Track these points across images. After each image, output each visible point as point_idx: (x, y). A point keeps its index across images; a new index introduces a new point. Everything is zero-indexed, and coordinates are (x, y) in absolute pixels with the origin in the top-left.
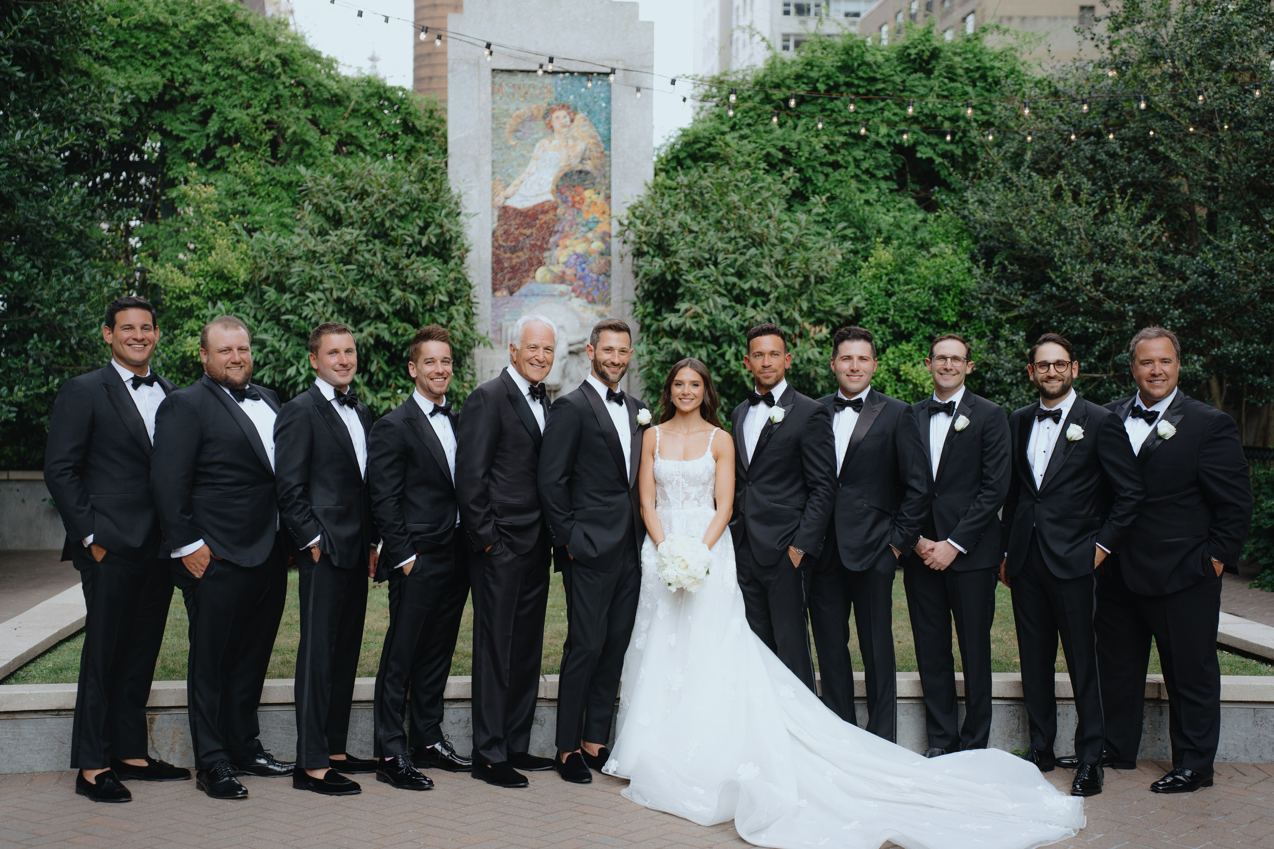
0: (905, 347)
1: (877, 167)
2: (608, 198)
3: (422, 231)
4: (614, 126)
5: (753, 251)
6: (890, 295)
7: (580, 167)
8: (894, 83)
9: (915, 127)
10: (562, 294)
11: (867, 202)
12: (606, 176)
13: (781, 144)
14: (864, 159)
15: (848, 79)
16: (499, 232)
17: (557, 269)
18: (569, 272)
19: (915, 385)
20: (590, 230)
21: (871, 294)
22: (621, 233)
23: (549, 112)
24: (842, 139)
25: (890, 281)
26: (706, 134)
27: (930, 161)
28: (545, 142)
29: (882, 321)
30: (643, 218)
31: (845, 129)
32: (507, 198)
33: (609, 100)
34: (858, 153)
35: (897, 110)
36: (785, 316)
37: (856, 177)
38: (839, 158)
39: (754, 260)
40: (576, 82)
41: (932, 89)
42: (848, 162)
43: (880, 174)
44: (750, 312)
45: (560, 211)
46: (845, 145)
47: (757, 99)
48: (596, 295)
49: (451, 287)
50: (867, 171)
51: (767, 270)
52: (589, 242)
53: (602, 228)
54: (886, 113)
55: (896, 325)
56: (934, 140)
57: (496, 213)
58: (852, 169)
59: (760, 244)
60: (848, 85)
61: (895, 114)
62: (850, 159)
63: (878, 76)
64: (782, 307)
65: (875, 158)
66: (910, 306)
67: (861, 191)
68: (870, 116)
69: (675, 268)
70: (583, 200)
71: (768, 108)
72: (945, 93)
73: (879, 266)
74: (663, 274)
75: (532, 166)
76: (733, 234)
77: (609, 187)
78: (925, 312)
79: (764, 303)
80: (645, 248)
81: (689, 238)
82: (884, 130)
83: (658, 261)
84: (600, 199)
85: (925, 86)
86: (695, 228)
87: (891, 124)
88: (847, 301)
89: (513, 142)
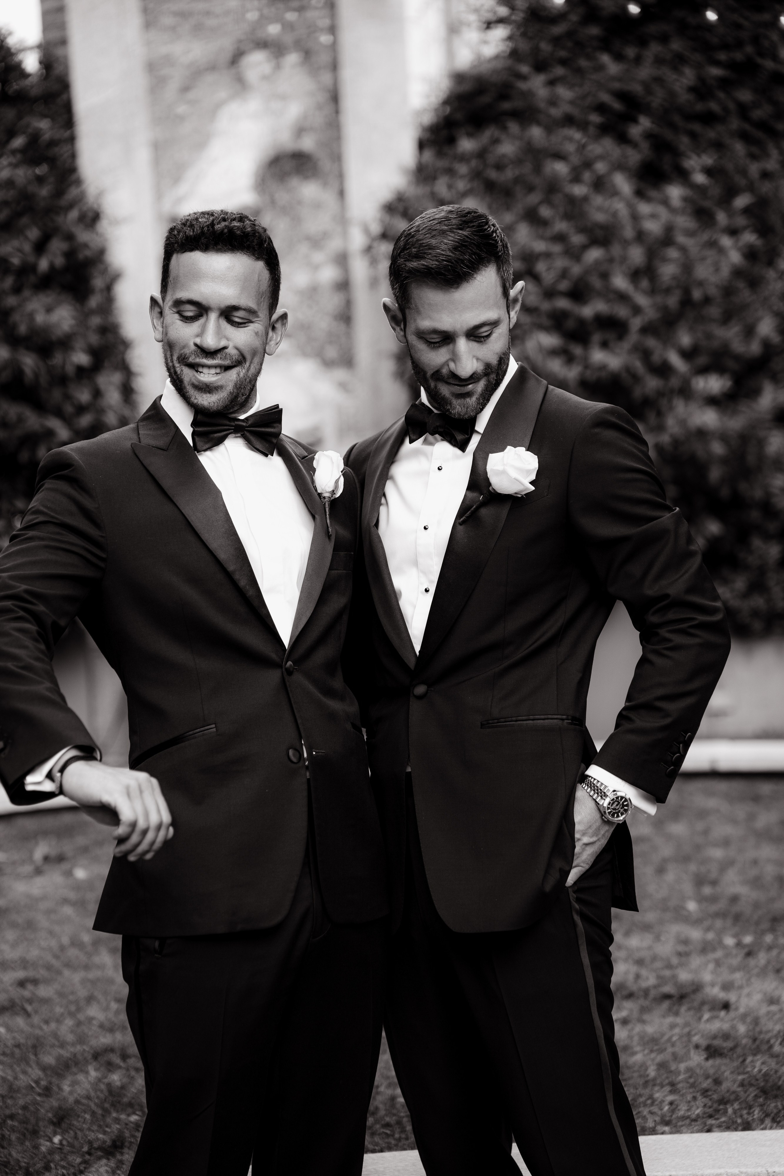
2: (341, 194)
3: (40, 247)
4: (346, 74)
7: (293, 147)
11: (765, 175)
12: (337, 157)
14: (754, 106)
20: (317, 247)
22: (368, 250)
23: (236, 57)
24: (715, 72)
28: (233, 107)
30: (403, 213)
31: (722, 56)
34: (745, 96)
36: (656, 358)
38: (714, 106)
40: (280, 5)
42: (727, 111)
44: (598, 356)
46: (724, 83)
47: (574, 18)
48: (331, 352)
49: (94, 339)
50: (761, 125)
51: (620, 282)
52: (316, 268)
53: (335, 245)
58: (735, 123)
62: (731, 106)
64: (651, 342)
65: (774, 103)
67: (753, 157)
70: (299, 202)
71: (594, 31)
76: (560, 226)
79: (620, 339)
84: (328, 197)
88: (749, 332)
89: (181, 109)
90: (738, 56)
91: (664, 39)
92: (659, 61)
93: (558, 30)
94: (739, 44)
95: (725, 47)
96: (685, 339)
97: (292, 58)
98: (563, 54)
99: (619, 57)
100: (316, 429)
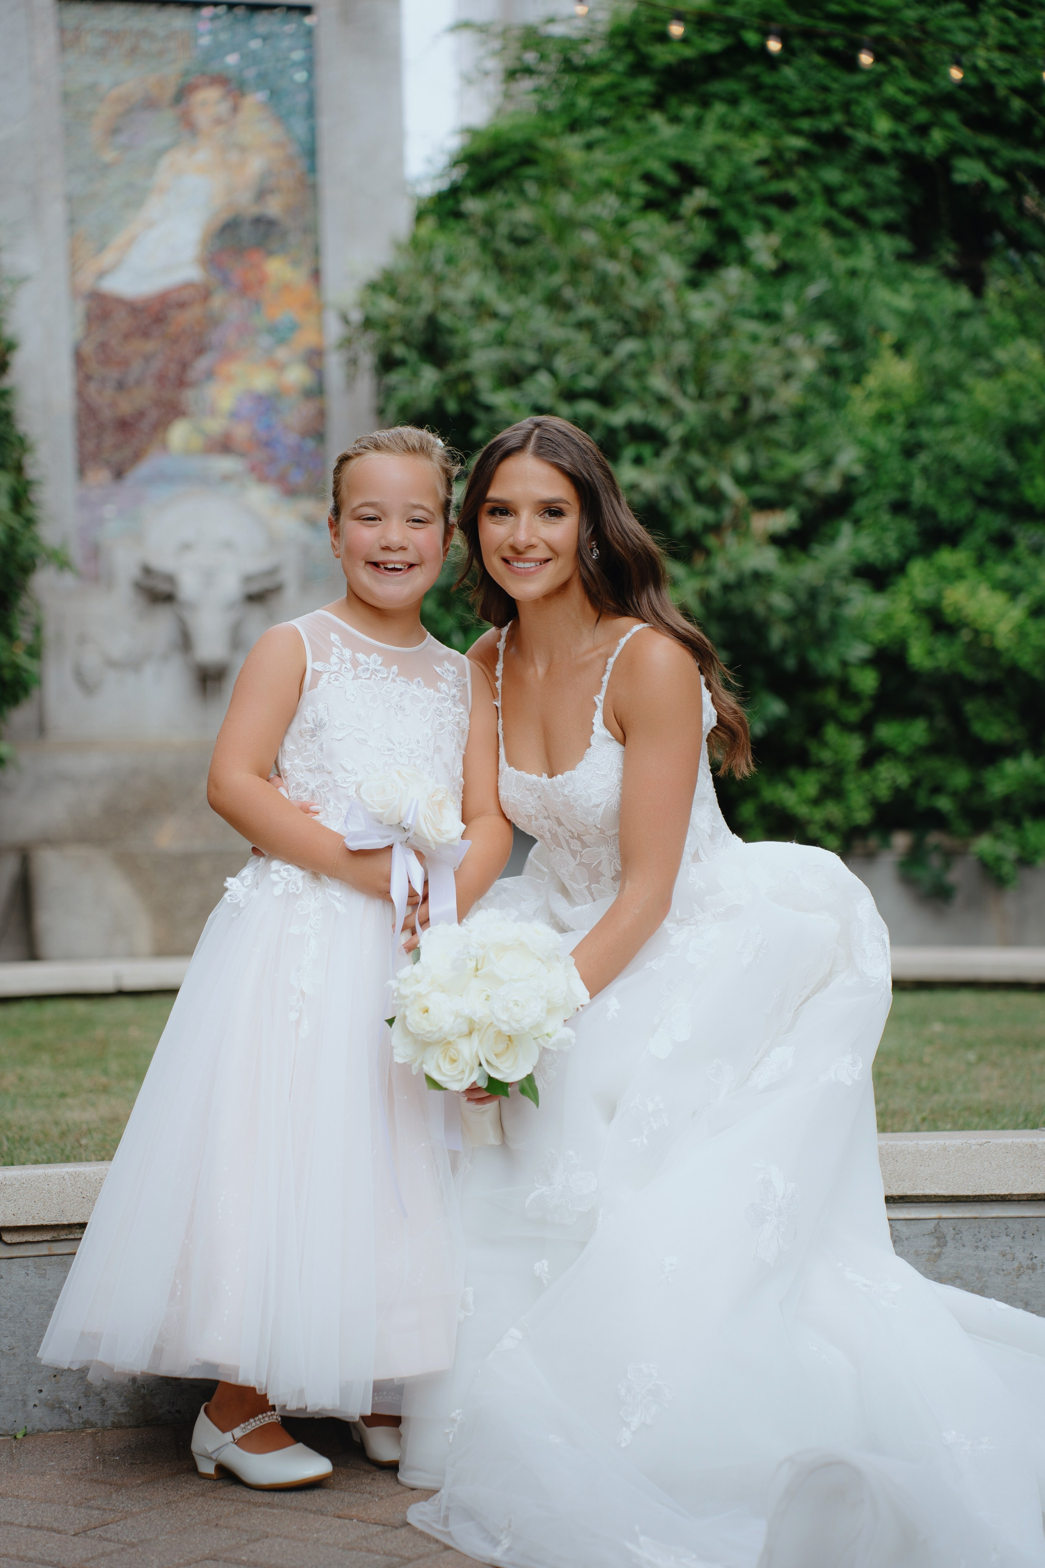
0: (947, 558)
1: (873, 203)
2: (316, 275)
4: (325, 121)
5: (629, 346)
6: (910, 451)
7: (254, 210)
8: (902, 23)
9: (951, 117)
10: (226, 478)
12: (312, 230)
13: (672, 153)
14: (843, 188)
15: (807, 22)
16: (88, 349)
17: (215, 426)
18: (241, 432)
19: (977, 633)
20: (282, 341)
21: (874, 450)
22: (346, 343)
23: (183, 94)
24: (797, 142)
25: (912, 425)
26: (518, 136)
27: (984, 186)
28: (178, 157)
29: (900, 507)
30: (393, 293)
31: (805, 124)
32: (102, 274)
33: (310, 64)
34: (832, 175)
35: (912, 83)
36: (703, 482)
37: (830, 225)
38: (792, 187)
39: (632, 366)
40: (241, 29)
41: (982, 33)
42: (810, 194)
43: (877, 216)
45: (217, 302)
46: (805, 158)
47: (620, 67)
48: (297, 478)
50: (852, 213)
51: (659, 382)
52: (279, 367)
53: (307, 338)
54: (890, 90)
55: (926, 513)
56: (987, 142)
57: (80, 307)
58: (820, 209)
59: (644, 334)
60: (808, 34)
61: (908, 92)
62: (814, 186)
63: (873, 12)
64: (696, 459)
65: (868, 185)
66: (958, 469)
67: (841, 251)
68: (854, 95)
69: (463, 388)
70: (262, 281)
71: (645, 84)
72: (1012, 41)
73: (887, 394)
74: (439, 403)
75: (153, 207)
76: (586, 310)
77: (317, 251)
78: (988, 484)
79: (657, 454)
80: (399, 351)
81: (493, 326)
82: (883, 124)
83: (429, 376)
84: (299, 277)
85: (967, 30)
86: (504, 308)
87: (899, 113)
88: (826, 463)
89: (109, 156)
90: (825, 125)
91: (733, 101)
92: (724, 125)
93: (598, 82)
94: (826, 111)
95: (808, 113)
96: (742, 461)
97: (255, 98)
98: (603, 112)
99: (675, 119)
100: (273, 572)
